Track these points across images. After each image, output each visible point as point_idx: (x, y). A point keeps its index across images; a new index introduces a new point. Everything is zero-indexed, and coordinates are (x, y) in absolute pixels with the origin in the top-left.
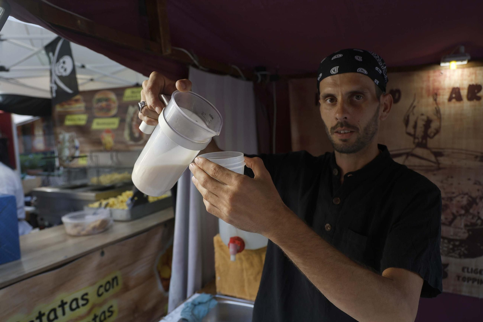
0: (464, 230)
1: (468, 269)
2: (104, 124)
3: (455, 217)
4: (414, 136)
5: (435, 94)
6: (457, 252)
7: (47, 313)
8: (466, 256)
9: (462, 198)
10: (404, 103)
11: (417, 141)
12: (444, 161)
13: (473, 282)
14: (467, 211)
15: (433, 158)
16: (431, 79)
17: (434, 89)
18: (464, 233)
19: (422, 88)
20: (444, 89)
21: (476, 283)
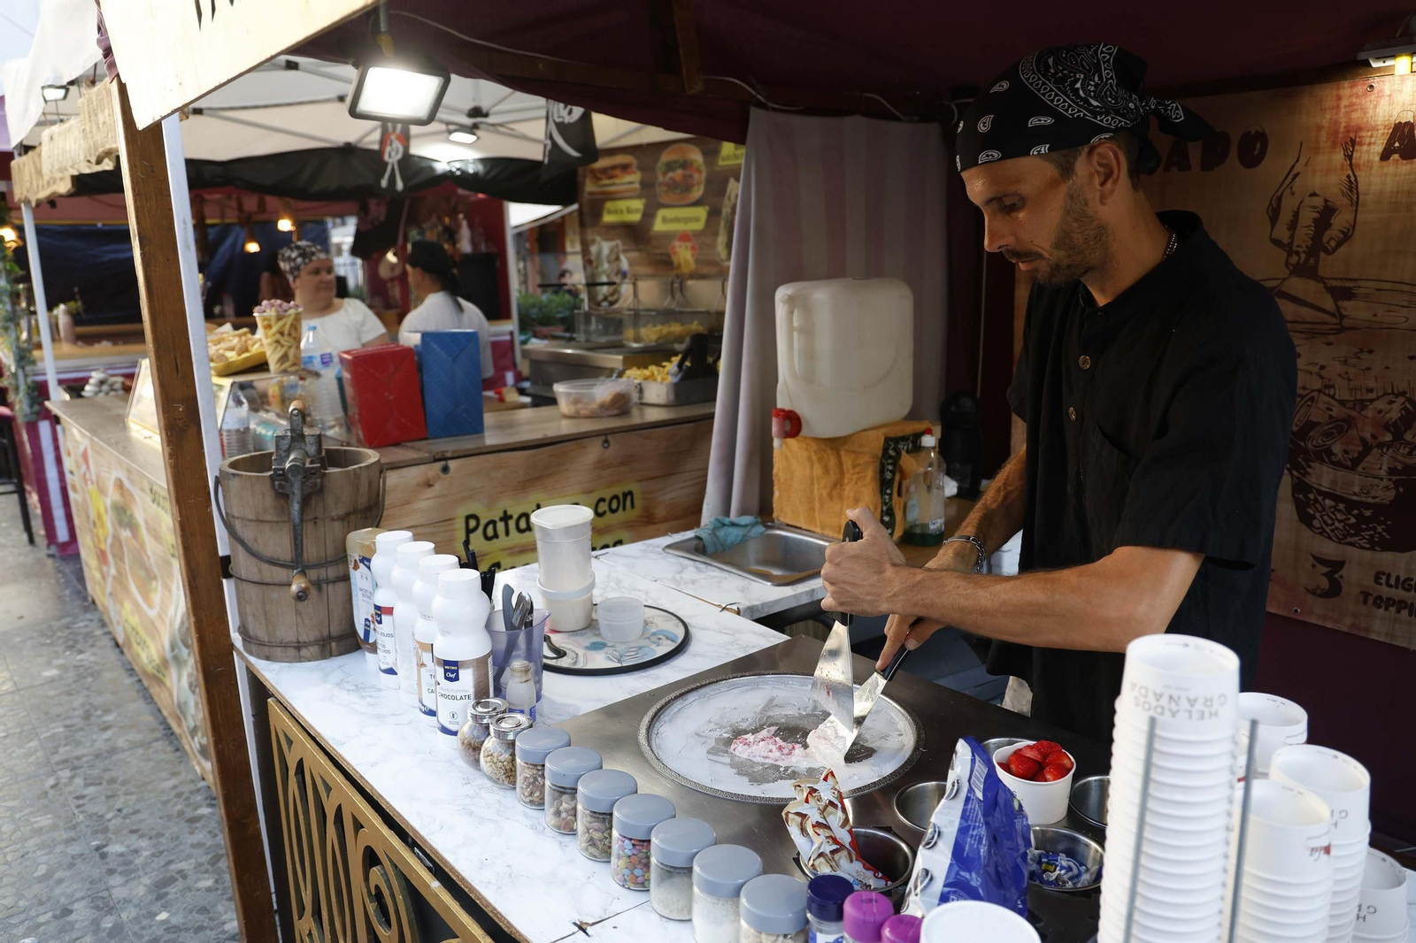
0: (1385, 482)
1: (1389, 576)
2: (678, 220)
3: (1367, 449)
4: (1289, 249)
5: (1351, 142)
6: (1366, 534)
7: (515, 517)
8: (1385, 546)
9: (1391, 402)
10: (1273, 167)
11: (1294, 259)
12: (1356, 311)
13: (1398, 611)
14: (1398, 436)
15: (1329, 304)
16: (1344, 102)
17: (1348, 130)
18: (1387, 488)
19: (1319, 128)
20: (1375, 128)
21: (1405, 613)
